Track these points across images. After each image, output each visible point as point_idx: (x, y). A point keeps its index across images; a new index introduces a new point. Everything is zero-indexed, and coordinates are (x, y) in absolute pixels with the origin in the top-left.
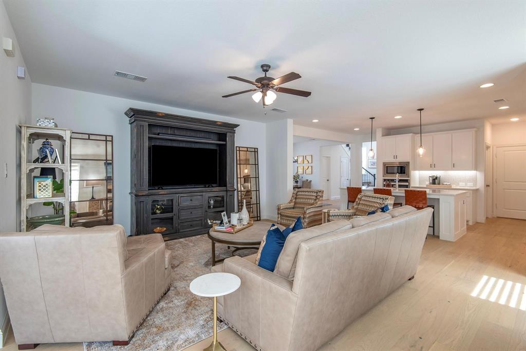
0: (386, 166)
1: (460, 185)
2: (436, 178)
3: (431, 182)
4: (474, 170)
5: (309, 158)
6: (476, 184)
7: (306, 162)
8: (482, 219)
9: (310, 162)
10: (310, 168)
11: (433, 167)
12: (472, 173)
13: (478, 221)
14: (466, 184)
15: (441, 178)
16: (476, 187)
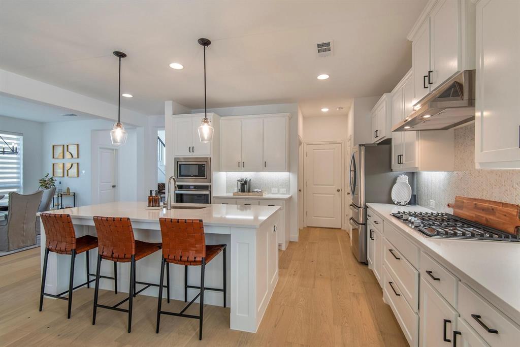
0: (179, 163)
1: (272, 192)
2: (246, 182)
3: (240, 188)
4: (288, 171)
5: (73, 149)
6: (289, 191)
7: (68, 155)
8: (295, 237)
9: (75, 155)
10: (75, 166)
11: (241, 166)
12: (283, 175)
13: (292, 240)
14: (279, 191)
15: (252, 181)
16: (289, 194)
